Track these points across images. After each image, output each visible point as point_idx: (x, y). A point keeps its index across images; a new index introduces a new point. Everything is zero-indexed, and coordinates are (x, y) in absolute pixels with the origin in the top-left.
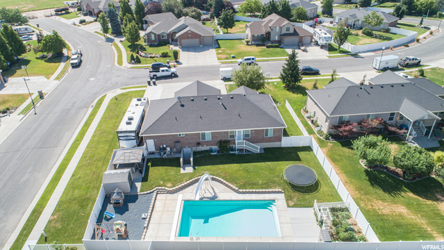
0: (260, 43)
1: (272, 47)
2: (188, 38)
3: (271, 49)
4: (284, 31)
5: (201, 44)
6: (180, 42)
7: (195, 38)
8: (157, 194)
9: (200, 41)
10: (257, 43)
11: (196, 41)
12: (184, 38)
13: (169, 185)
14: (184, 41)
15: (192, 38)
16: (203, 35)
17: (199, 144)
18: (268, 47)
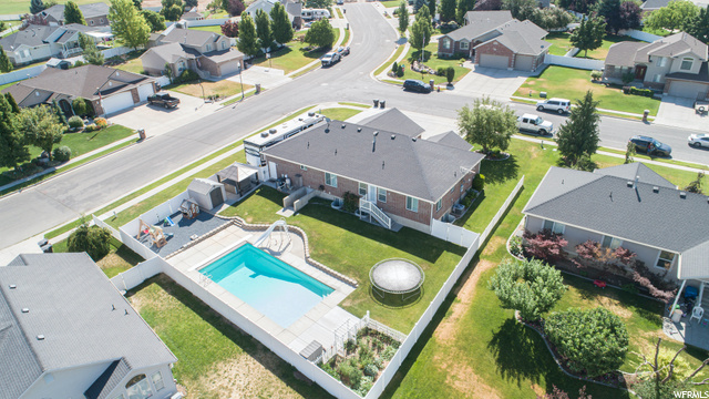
0: (619, 82)
1: (637, 93)
2: (492, 52)
3: (631, 96)
4: (676, 67)
5: (510, 66)
6: (479, 57)
7: (503, 54)
8: (232, 223)
9: (510, 61)
10: (613, 81)
11: (504, 60)
12: (485, 52)
13: (250, 220)
14: (485, 58)
15: (498, 54)
16: (516, 51)
17: (322, 188)
18: (626, 92)
